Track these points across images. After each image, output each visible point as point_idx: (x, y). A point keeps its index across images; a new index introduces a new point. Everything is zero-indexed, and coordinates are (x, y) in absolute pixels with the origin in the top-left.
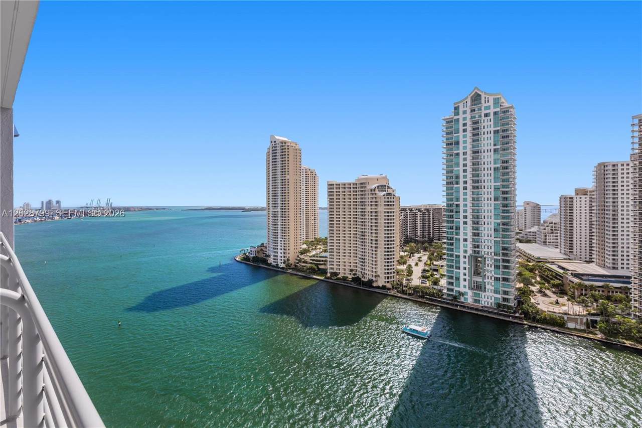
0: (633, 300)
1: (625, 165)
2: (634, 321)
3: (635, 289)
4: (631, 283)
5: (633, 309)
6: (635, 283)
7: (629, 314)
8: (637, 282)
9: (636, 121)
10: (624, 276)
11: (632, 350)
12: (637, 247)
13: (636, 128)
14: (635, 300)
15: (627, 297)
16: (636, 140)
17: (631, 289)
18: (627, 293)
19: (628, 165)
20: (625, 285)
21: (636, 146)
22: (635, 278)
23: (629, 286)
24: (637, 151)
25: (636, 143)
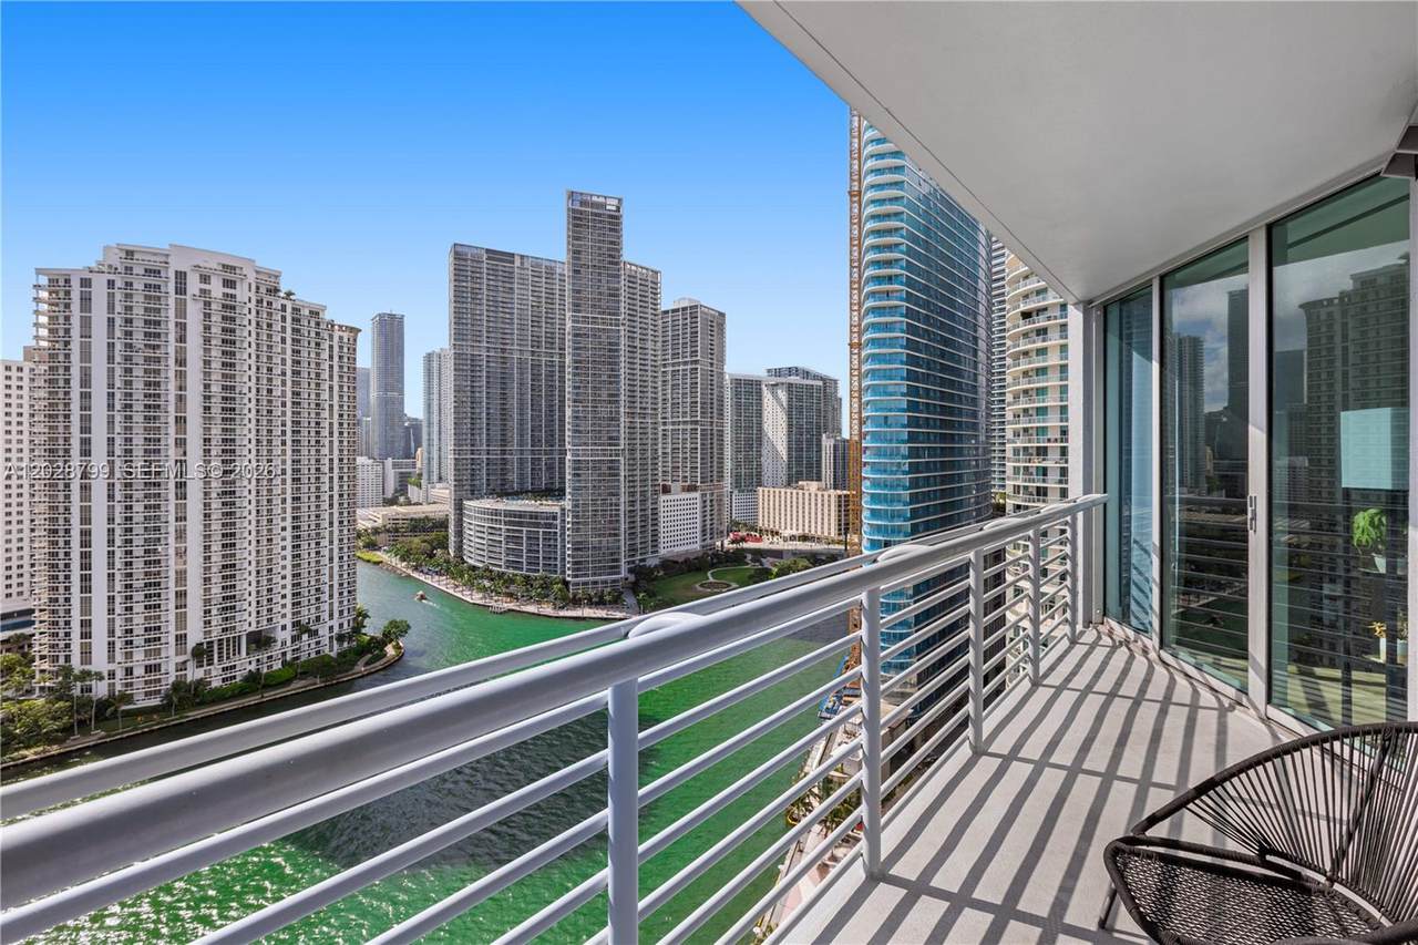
0: (37, 658)
1: (14, 369)
2: (41, 701)
3: (41, 633)
4: (33, 623)
5: (38, 676)
6: (41, 622)
7: (30, 692)
8: (46, 618)
9: (44, 281)
10: (14, 613)
11: (39, 763)
12: (46, 544)
13: (44, 295)
14: (42, 657)
15: (24, 655)
16: (44, 320)
17: (34, 635)
18: (22, 647)
19: (20, 369)
20: (19, 632)
21: (44, 332)
22: (41, 611)
23: (27, 631)
24: (44, 344)
25: (42, 326)
